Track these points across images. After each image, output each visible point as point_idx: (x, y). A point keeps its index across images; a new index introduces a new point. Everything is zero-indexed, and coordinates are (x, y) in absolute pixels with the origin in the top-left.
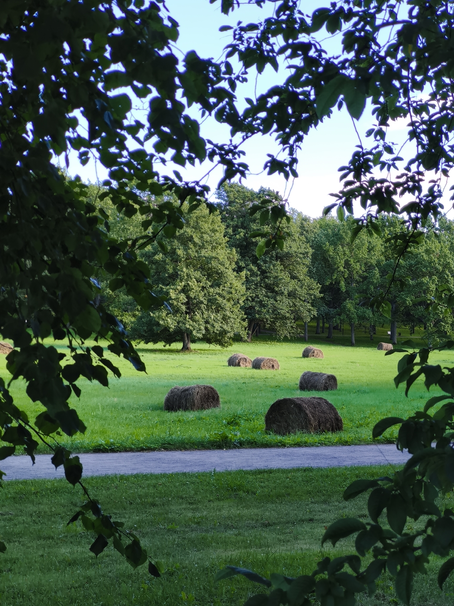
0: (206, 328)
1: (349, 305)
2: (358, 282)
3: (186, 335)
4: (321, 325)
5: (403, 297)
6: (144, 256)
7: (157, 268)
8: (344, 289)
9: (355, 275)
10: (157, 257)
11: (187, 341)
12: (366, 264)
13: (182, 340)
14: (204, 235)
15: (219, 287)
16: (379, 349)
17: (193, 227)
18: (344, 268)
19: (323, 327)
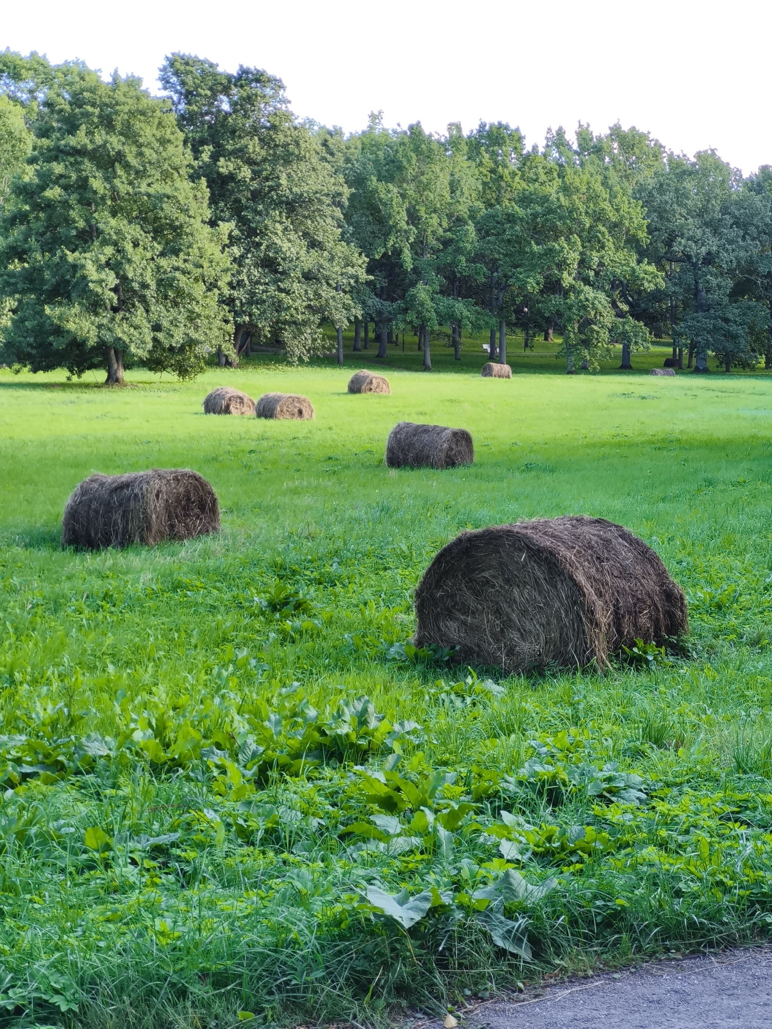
0: (155, 340)
1: (422, 292)
2: (435, 251)
3: (113, 352)
4: (362, 334)
5: (521, 276)
6: (20, 193)
7: (49, 218)
8: (409, 265)
9: (430, 237)
10: (49, 193)
11: (115, 366)
12: (449, 216)
13: (105, 364)
14: (144, 149)
15: (177, 256)
16: (485, 376)
17: (122, 134)
18: (408, 223)
19: (366, 339)
